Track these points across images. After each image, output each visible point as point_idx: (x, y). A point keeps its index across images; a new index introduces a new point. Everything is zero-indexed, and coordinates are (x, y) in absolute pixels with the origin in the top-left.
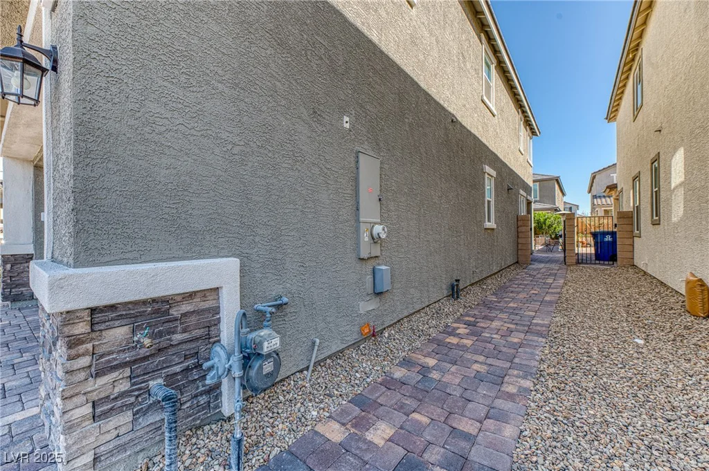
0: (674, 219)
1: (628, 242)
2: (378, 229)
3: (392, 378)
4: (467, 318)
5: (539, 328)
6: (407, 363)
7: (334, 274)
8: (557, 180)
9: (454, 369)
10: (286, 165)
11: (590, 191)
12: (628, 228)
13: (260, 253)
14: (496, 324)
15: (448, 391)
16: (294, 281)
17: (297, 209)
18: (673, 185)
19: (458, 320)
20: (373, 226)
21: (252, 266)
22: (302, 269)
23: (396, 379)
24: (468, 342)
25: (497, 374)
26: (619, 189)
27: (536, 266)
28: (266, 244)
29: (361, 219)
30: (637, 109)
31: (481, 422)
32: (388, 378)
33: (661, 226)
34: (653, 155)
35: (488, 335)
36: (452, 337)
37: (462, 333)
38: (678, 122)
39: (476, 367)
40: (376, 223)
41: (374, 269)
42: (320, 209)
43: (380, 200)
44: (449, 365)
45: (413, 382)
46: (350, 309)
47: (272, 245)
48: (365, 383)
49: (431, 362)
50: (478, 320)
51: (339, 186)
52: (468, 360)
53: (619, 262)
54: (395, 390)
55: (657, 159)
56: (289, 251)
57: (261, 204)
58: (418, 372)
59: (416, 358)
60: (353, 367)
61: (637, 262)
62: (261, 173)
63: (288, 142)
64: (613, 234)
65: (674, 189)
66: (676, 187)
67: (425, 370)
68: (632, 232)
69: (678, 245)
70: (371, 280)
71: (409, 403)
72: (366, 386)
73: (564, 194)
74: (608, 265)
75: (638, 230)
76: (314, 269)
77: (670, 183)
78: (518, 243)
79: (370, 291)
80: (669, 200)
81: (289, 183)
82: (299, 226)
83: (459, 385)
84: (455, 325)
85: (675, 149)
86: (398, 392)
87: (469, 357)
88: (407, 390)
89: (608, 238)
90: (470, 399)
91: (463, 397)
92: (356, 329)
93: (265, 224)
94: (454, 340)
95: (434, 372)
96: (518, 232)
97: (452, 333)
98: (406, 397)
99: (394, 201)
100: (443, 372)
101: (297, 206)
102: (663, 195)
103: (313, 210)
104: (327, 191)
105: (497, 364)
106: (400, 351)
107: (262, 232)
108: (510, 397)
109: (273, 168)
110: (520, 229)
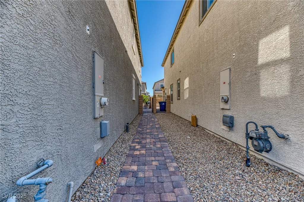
0: (185, 98)
1: (169, 105)
2: (104, 100)
3: (121, 186)
4: (136, 140)
5: (162, 139)
6: (123, 173)
7: (81, 130)
8: (145, 84)
9: (146, 168)
10: (47, 43)
11: (153, 89)
12: (169, 101)
13: (20, 122)
14: (148, 140)
15: (152, 181)
16: (53, 142)
17: (56, 82)
18: (185, 88)
19: (133, 142)
20: (101, 98)
21: (10, 138)
22: (60, 131)
23: (124, 186)
24: (143, 152)
25: (163, 164)
26: (165, 88)
27: (145, 114)
28: (26, 113)
29: (96, 94)
30: (172, 64)
31: (173, 192)
32: (119, 187)
33: (181, 100)
34: (178, 79)
35: (148, 146)
36: (136, 151)
37: (138, 148)
38: (187, 70)
39: (154, 163)
40: (102, 97)
41: (101, 123)
42: (72, 84)
43: (104, 83)
44: (143, 167)
45: (133, 184)
46: (89, 151)
47: (33, 114)
48: (107, 197)
49: (135, 168)
50: (141, 140)
51: (83, 71)
52: (149, 161)
53: (167, 111)
54: (127, 194)
55: (179, 79)
56: (49, 118)
57: (21, 74)
58: (132, 177)
59: (127, 168)
60: (95, 190)
61: (171, 111)
62: (22, 42)
63: (49, 24)
64: (165, 103)
65: (185, 89)
66: (186, 89)
67: (135, 174)
68: (170, 102)
69: (186, 106)
70: (99, 130)
71: (138, 198)
72: (110, 199)
73: (146, 89)
74: (164, 112)
75: (172, 101)
76: (69, 130)
77: (184, 87)
78: (139, 106)
79: (99, 137)
80: (183, 93)
81: (50, 60)
82: (57, 96)
83: (153, 176)
84: (134, 145)
85: (186, 78)
86: (129, 194)
87: (148, 159)
88: (133, 190)
89: (163, 104)
90: (162, 181)
91: (159, 182)
92: (93, 162)
93: (26, 94)
94: (137, 153)
95: (140, 173)
96: (139, 102)
97: (135, 149)
98: (135, 196)
99: (108, 85)
100: (144, 171)
101: (56, 80)
102: (181, 91)
103: (68, 85)
104: (77, 72)
105: (160, 159)
106: (117, 167)
107: (21, 102)
108: (174, 173)
109: (34, 42)
110: (140, 100)
